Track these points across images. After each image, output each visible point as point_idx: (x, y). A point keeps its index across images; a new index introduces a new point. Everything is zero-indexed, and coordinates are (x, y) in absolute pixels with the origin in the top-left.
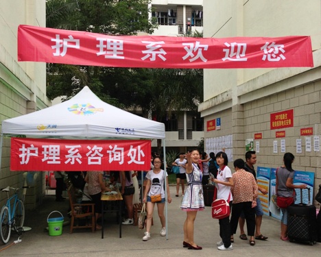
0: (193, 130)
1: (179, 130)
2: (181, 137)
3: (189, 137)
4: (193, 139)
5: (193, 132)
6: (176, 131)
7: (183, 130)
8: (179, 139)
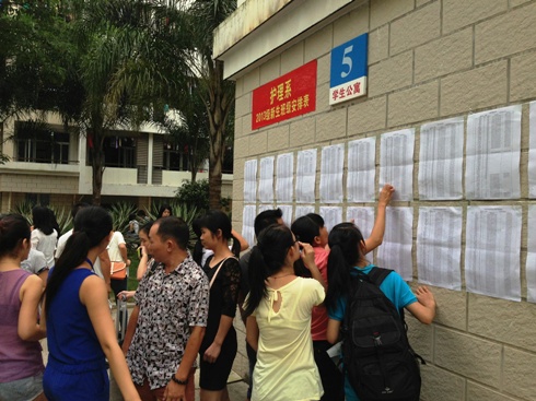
0: (165, 169)
1: (139, 168)
2: (141, 179)
3: (157, 180)
4: (164, 183)
5: (164, 172)
6: (133, 167)
7: (145, 167)
8: (138, 182)
